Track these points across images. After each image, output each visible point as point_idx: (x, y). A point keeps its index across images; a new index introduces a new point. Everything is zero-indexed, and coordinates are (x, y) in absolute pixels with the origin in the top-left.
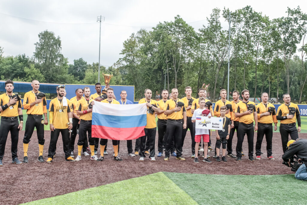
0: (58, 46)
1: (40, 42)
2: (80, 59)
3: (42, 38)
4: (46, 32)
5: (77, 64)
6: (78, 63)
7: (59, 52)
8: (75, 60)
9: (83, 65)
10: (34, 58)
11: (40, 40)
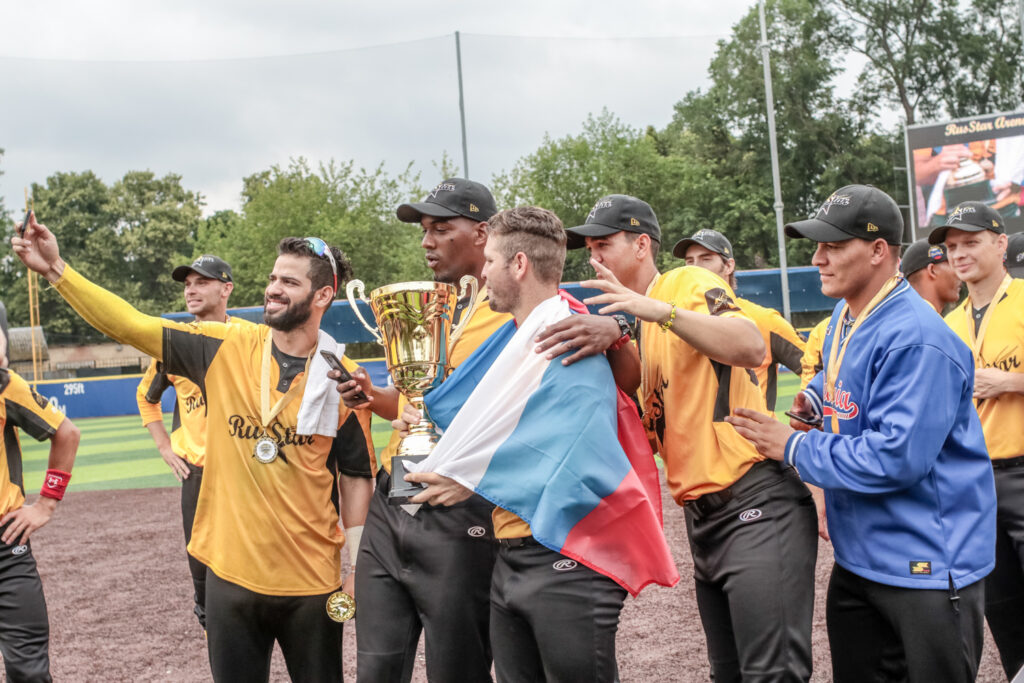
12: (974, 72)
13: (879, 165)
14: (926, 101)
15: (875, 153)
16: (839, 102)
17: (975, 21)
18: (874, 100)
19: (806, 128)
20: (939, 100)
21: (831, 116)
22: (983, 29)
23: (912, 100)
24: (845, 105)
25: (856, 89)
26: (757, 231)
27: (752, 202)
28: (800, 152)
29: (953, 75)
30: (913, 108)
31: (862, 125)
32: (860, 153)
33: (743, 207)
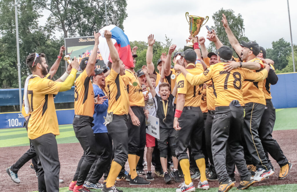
0: (240, 28)
1: (216, 26)
2: (280, 39)
3: (217, 20)
4: (222, 11)
5: (276, 47)
6: (278, 45)
7: (242, 35)
8: (273, 43)
9: (285, 47)
10: (211, 48)
11: (215, 23)
12: (88, 21)
13: (54, 51)
14: (72, 29)
15: (53, 47)
16: (40, 27)
17: (89, 2)
18: (53, 28)
19: (28, 36)
20: (76, 29)
21: (38, 32)
22: (92, 5)
23: (67, 28)
24: (43, 28)
25: (47, 23)
26: (8, 74)
27: (7, 63)
28: (25, 45)
29: (81, 21)
30: (67, 31)
31: (48, 36)
32: (48, 46)
33: (3, 64)
